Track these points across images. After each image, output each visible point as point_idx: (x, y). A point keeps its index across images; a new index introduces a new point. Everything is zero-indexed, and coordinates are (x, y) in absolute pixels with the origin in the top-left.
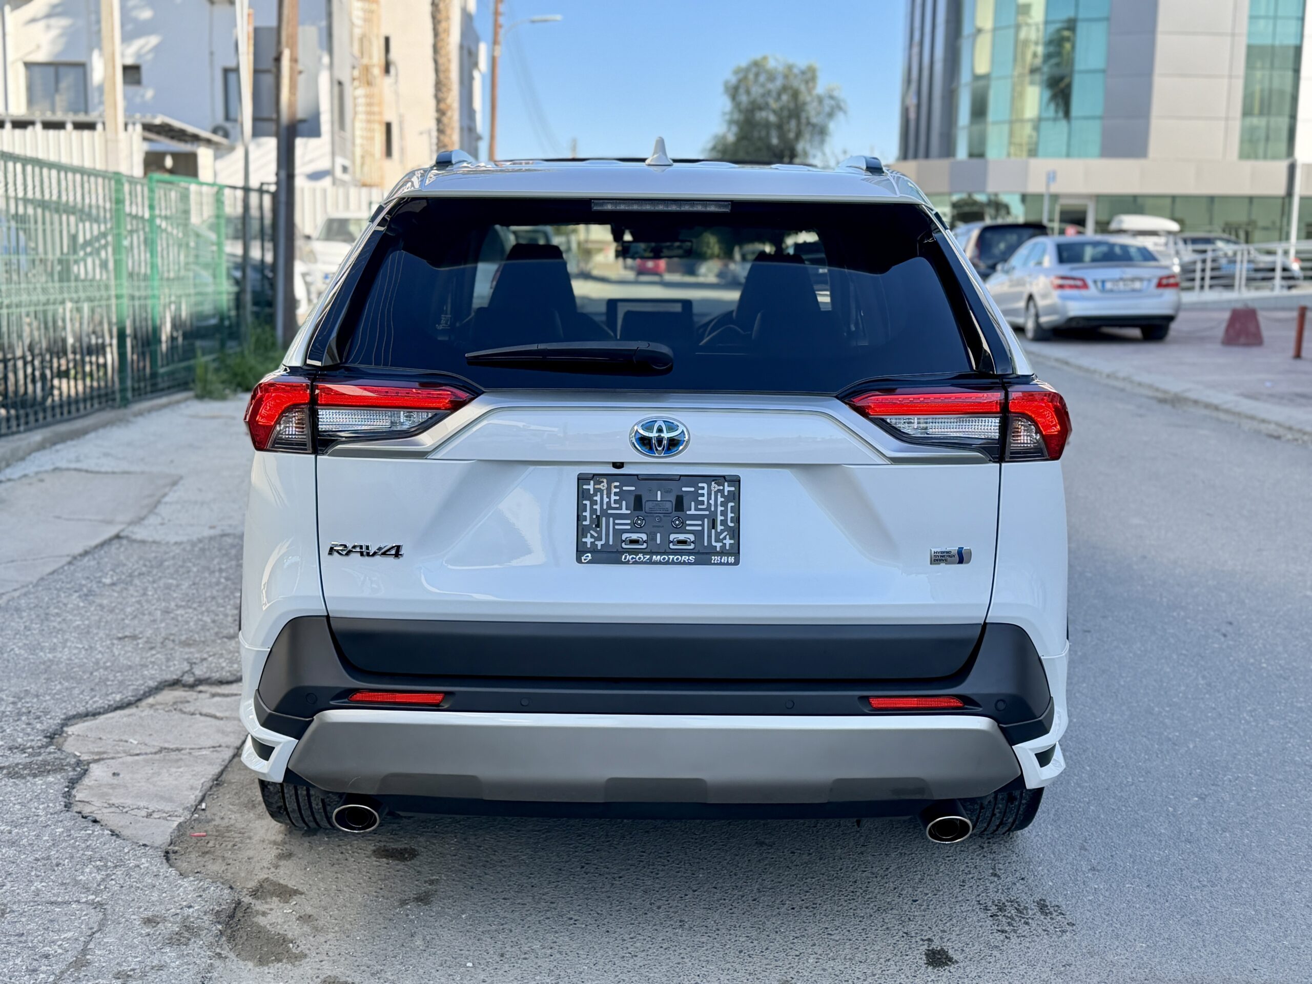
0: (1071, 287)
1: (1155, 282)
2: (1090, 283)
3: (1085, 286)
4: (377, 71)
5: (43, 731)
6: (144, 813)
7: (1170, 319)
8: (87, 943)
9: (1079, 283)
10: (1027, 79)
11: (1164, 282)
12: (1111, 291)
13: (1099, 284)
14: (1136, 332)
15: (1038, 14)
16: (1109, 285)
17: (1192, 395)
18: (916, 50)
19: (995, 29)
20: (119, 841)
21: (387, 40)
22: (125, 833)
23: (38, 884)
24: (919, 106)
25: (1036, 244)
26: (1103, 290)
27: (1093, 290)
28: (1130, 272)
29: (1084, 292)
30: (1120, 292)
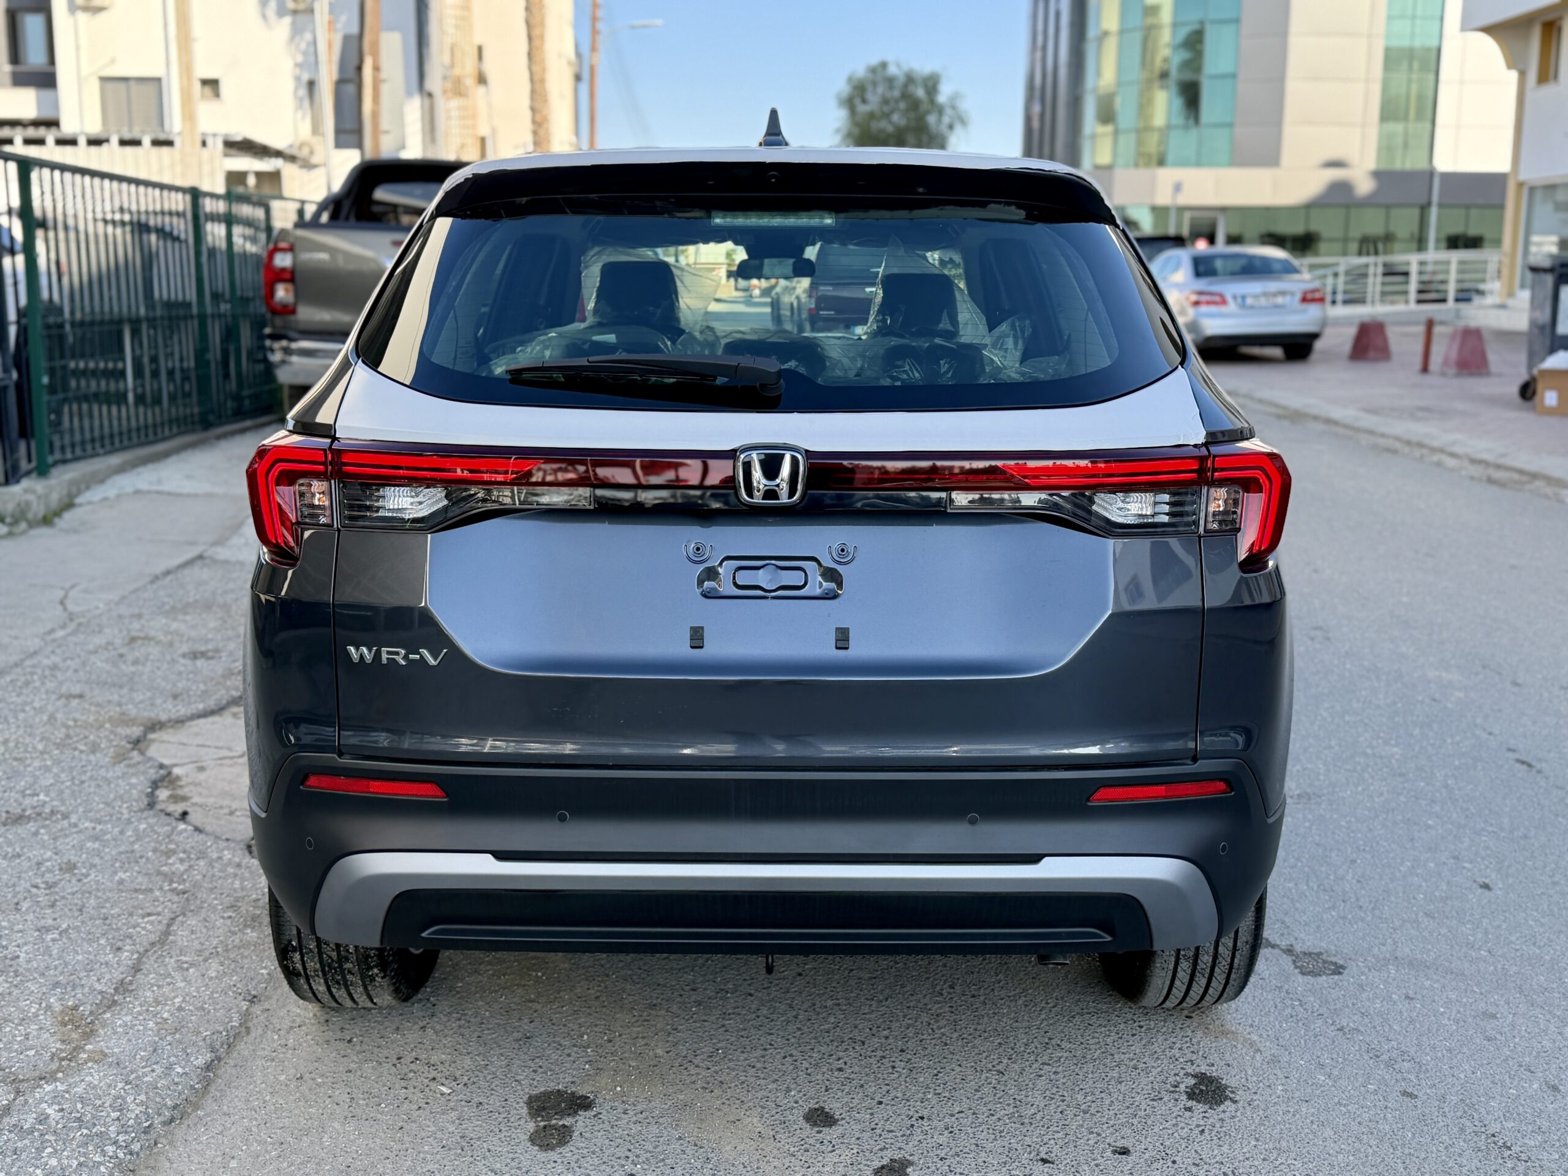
0: (1209, 303)
1: (1299, 296)
2: (1229, 299)
3: (1224, 302)
4: (470, 82)
5: (127, 736)
6: (226, 811)
7: (1315, 336)
8: (169, 925)
9: (1217, 299)
10: (1157, 84)
11: (1309, 296)
12: (1252, 307)
13: (1239, 300)
14: (1277, 352)
15: (1166, 16)
16: (1249, 301)
17: (1314, 411)
18: (1039, 55)
19: (1122, 32)
20: (201, 836)
21: (480, 49)
22: (208, 828)
23: (121, 875)
24: (1042, 115)
25: (1169, 259)
26: (1243, 306)
27: (1232, 307)
28: (1272, 286)
29: (1223, 309)
30: (1261, 308)
